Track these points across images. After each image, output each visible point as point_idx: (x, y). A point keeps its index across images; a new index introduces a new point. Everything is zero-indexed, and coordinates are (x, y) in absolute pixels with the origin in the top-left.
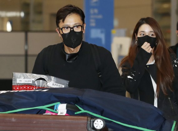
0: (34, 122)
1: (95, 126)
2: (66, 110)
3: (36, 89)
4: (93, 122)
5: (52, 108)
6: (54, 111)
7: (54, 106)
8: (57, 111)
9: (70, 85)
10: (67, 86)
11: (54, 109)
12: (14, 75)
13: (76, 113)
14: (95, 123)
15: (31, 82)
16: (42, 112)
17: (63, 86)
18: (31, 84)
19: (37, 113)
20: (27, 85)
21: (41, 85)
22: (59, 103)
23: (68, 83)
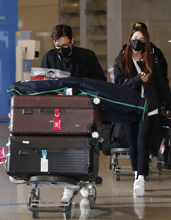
0: (52, 101)
1: (94, 102)
2: (72, 93)
3: (47, 79)
4: (93, 99)
5: (62, 91)
6: (64, 93)
7: (63, 90)
8: (66, 93)
9: (71, 75)
10: (70, 76)
11: (63, 92)
12: (32, 69)
13: (78, 95)
14: (94, 100)
15: (44, 74)
16: (56, 94)
17: (67, 77)
18: (44, 75)
19: (52, 95)
20: (41, 76)
21: (51, 76)
22: (67, 88)
23: (70, 75)
